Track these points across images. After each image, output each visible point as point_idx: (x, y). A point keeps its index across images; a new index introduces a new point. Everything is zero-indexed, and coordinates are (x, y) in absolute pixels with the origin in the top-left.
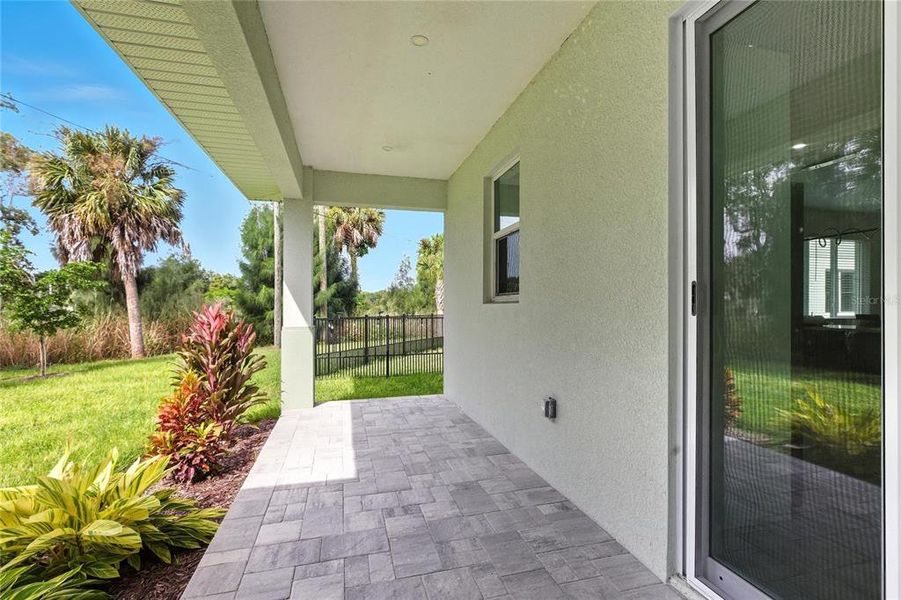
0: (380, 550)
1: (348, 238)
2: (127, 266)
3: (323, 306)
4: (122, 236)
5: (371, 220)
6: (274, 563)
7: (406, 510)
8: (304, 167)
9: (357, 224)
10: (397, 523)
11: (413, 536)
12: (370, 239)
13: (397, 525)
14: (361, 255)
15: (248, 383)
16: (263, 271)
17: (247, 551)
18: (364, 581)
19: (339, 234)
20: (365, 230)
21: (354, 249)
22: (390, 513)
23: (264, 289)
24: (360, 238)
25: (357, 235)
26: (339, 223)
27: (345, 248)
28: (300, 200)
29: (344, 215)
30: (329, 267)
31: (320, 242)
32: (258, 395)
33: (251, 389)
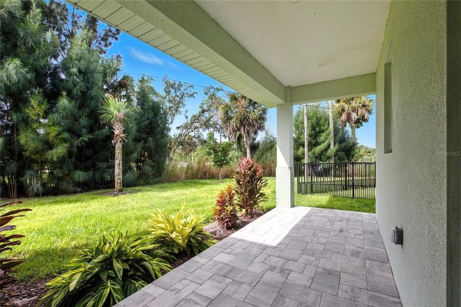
0: (250, 284)
1: (349, 119)
2: (246, 142)
3: (331, 156)
4: (244, 130)
5: (364, 106)
6: (210, 269)
7: (282, 271)
8: (285, 87)
9: (354, 110)
10: (271, 275)
11: (271, 285)
12: (363, 117)
13: (270, 276)
14: (358, 127)
15: (261, 191)
16: (300, 141)
17: (207, 260)
18: (231, 294)
19: (344, 117)
20: (359, 112)
21: (353, 125)
22: (272, 269)
23: (301, 149)
24: (356, 117)
25: (354, 116)
26: (343, 110)
27: (348, 124)
28: (283, 104)
29: (346, 105)
30: (335, 135)
31: (330, 122)
32: (264, 198)
33: (262, 195)
